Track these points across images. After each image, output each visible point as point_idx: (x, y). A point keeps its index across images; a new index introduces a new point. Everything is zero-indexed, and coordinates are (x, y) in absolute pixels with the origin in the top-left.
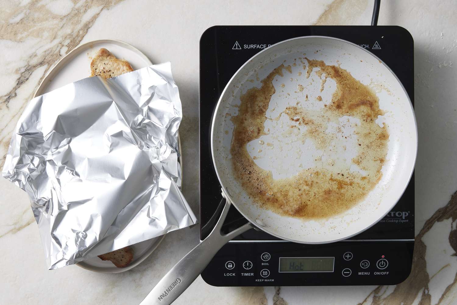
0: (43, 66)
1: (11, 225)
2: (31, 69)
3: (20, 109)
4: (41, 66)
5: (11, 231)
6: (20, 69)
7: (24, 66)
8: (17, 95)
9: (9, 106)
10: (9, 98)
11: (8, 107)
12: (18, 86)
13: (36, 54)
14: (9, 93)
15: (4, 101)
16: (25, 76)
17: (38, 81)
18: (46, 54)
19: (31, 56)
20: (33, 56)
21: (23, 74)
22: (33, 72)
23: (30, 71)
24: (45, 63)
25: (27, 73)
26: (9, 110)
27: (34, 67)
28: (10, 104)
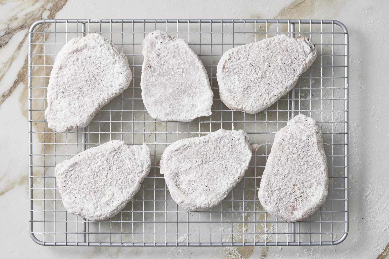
0: (24, 30)
2: (11, 32)
4: (21, 30)
7: (4, 29)
13: (17, 17)
16: (5, 40)
17: (18, 46)
18: (28, 17)
19: (12, 19)
20: (14, 19)
21: (2, 38)
22: (13, 36)
23: (9, 35)
24: (26, 26)
25: (7, 36)
27: (14, 30)
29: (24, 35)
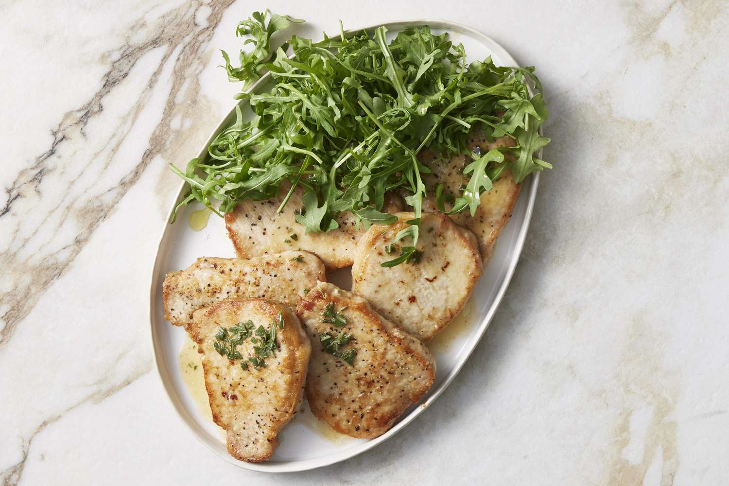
0: (160, 48)
1: (90, 385)
2: (133, 54)
3: (111, 138)
4: (154, 47)
5: (91, 397)
6: (110, 53)
7: (119, 47)
8: (104, 108)
9: (86, 134)
10: (86, 115)
11: (84, 134)
12: (107, 90)
13: (145, 22)
14: (85, 104)
15: (75, 122)
16: (121, 69)
17: (149, 80)
18: (166, 21)
19: (134, 26)
20: (138, 26)
21: (116, 65)
22: (138, 61)
23: (130, 58)
24: (164, 40)
25: (126, 61)
26: (86, 140)
27: (140, 49)
28: (88, 128)
29: (161, 56)
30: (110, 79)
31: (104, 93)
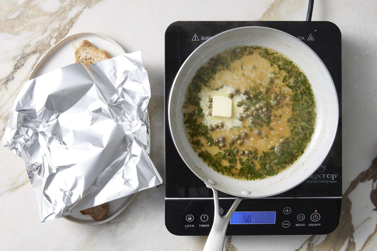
0: (36, 55)
1: (9, 185)
2: (26, 57)
3: (17, 90)
4: (34, 54)
5: (9, 190)
6: (16, 56)
7: (20, 54)
8: (14, 78)
10: (7, 80)
11: (6, 88)
13: (30, 44)
14: (7, 76)
15: (3, 83)
16: (21, 63)
17: (31, 67)
18: (38, 44)
19: (26, 46)
22: (28, 60)
24: (38, 52)
26: (7, 90)
27: (28, 55)
28: (8, 86)
29: (36, 58)
30: (16, 67)
31: (14, 72)
